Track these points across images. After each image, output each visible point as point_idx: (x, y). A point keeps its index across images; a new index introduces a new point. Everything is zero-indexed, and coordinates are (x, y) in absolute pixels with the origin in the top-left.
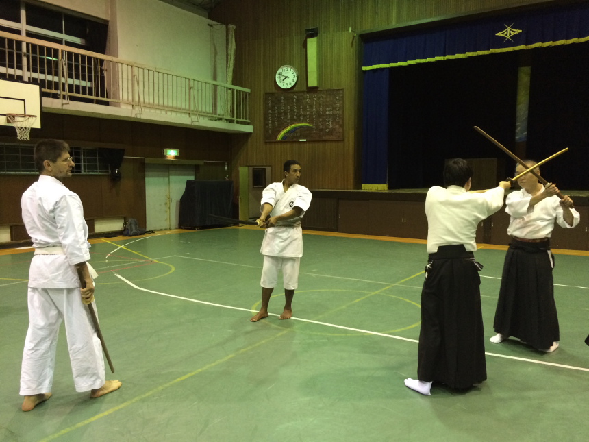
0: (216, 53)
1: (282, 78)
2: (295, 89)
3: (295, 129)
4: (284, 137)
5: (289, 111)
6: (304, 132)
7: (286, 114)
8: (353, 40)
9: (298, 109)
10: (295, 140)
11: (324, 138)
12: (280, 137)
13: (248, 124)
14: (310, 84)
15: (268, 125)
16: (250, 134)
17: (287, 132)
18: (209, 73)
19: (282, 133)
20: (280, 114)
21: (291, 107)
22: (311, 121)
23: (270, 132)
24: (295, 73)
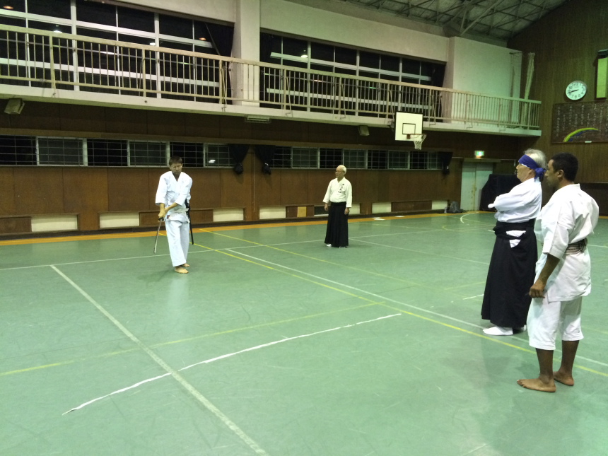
0: (513, 74)
1: (572, 91)
2: (584, 100)
3: (582, 132)
4: (571, 139)
5: (576, 118)
6: (589, 135)
7: (573, 120)
9: (586, 116)
10: (581, 141)
12: (566, 140)
13: (537, 129)
14: (599, 96)
15: (556, 129)
16: (538, 137)
17: (574, 136)
18: (508, 90)
19: (569, 137)
20: (567, 120)
21: (578, 115)
22: (598, 125)
23: (557, 135)
24: (584, 87)
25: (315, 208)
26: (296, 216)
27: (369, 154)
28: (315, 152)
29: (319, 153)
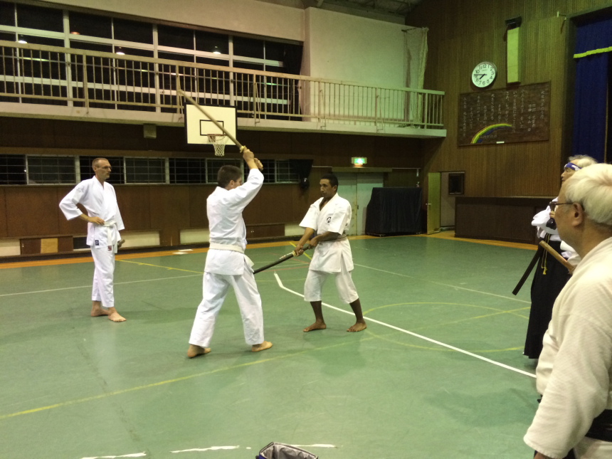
0: (409, 58)
1: (479, 77)
2: (494, 87)
3: (492, 130)
4: (480, 140)
5: (485, 111)
6: (502, 133)
7: (482, 115)
8: (563, 24)
9: (496, 108)
10: (492, 142)
11: (525, 139)
12: (474, 141)
13: (441, 128)
14: (510, 80)
15: (462, 128)
16: (443, 138)
17: (483, 135)
18: (402, 79)
19: (477, 136)
20: (475, 115)
21: (488, 107)
22: (510, 121)
23: (464, 135)
24: (493, 70)
25: (75, 239)
26: (40, 251)
27: (171, 164)
28: (72, 162)
29: (78, 164)
